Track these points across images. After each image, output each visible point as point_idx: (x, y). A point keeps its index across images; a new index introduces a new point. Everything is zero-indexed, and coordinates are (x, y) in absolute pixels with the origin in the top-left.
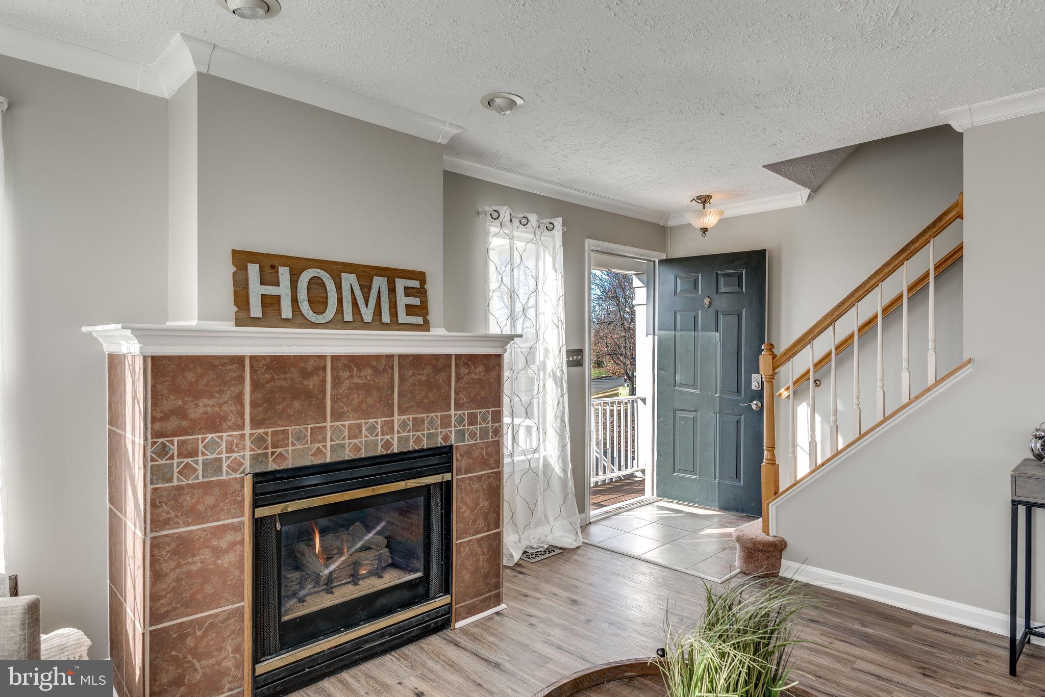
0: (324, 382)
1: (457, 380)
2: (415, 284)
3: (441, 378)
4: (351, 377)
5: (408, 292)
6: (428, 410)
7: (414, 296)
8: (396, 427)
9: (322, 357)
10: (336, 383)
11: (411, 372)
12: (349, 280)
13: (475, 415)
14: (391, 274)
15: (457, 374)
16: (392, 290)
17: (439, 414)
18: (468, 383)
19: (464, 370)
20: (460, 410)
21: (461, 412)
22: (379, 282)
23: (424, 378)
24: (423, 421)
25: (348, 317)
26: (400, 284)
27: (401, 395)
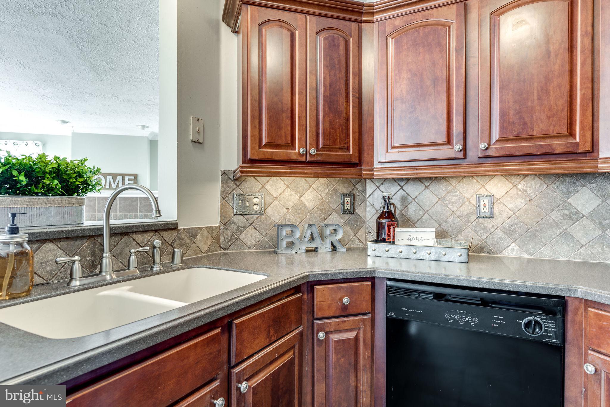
0: (95, 203)
1: (140, 204)
2: (133, 177)
3: (134, 203)
4: (103, 202)
5: (129, 180)
6: (129, 212)
7: (132, 181)
8: (118, 216)
9: (95, 197)
10: (99, 203)
11: (123, 202)
12: (109, 178)
13: (148, 215)
14: (124, 176)
15: (140, 202)
16: (123, 180)
17: (133, 213)
18: (145, 205)
19: (143, 202)
20: (141, 212)
21: (142, 213)
22: (120, 178)
23: (128, 203)
24: (127, 215)
25: (108, 187)
26: (127, 178)
27: (119, 207)
